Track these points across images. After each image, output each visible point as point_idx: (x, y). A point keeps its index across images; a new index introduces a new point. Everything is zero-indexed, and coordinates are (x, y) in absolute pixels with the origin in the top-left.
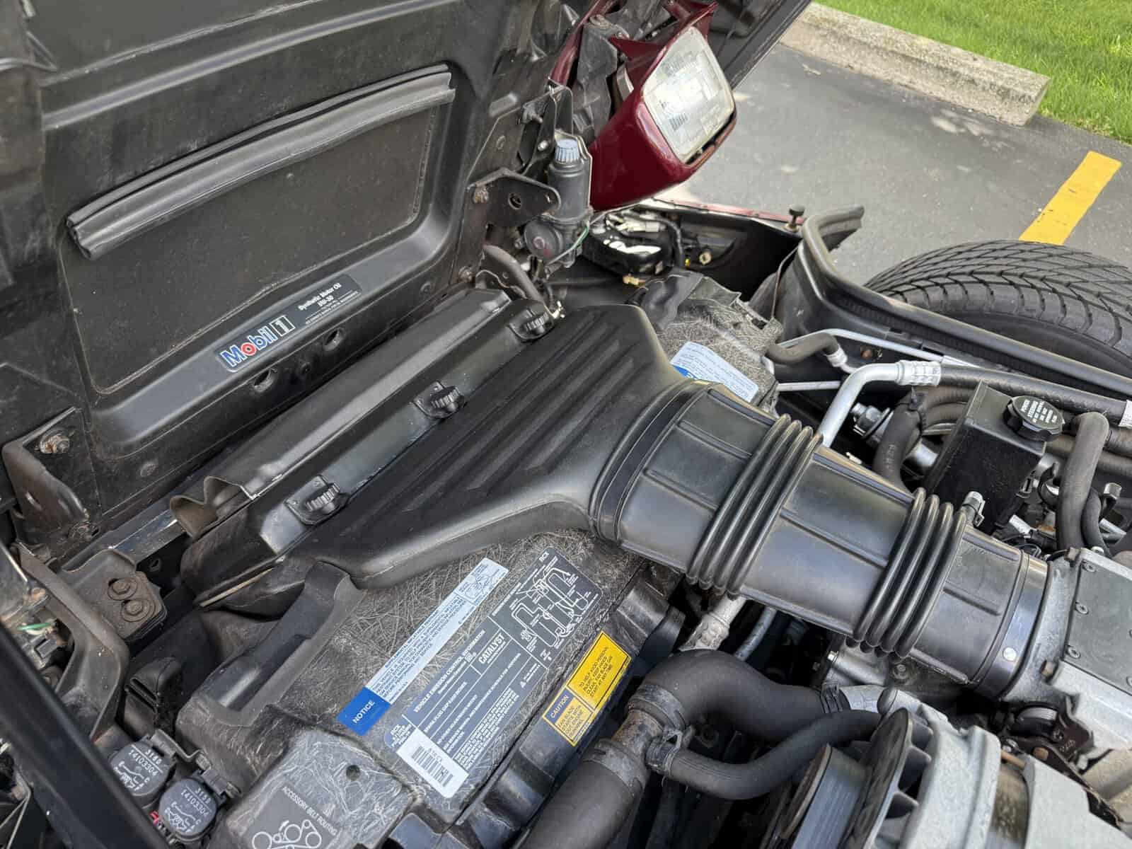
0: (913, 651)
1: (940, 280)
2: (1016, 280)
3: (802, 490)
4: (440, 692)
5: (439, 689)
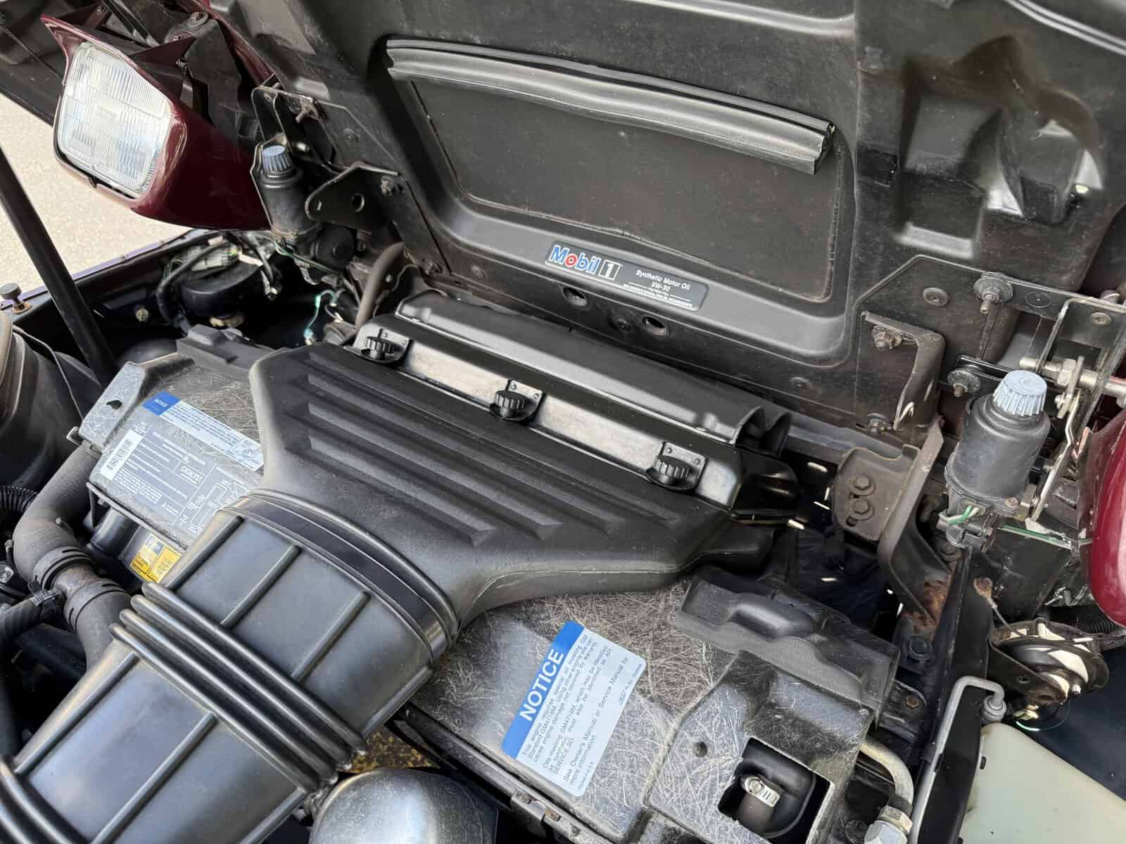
4: (164, 445)
5: (166, 444)
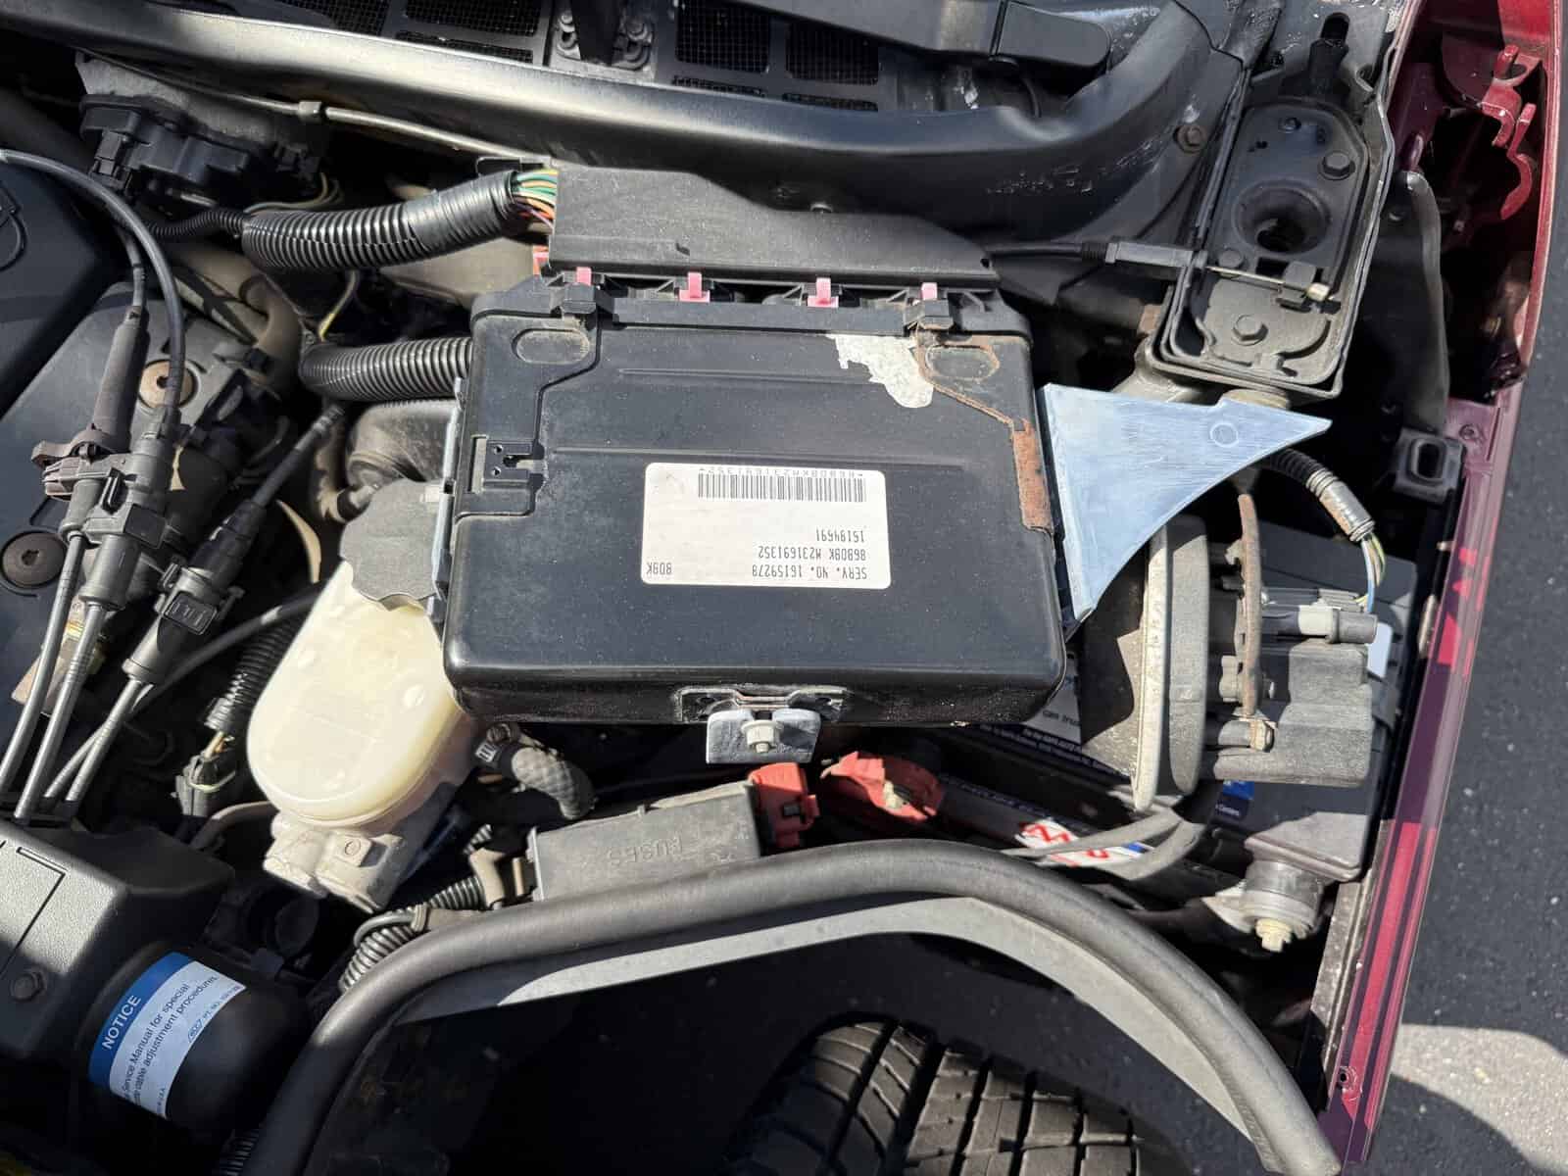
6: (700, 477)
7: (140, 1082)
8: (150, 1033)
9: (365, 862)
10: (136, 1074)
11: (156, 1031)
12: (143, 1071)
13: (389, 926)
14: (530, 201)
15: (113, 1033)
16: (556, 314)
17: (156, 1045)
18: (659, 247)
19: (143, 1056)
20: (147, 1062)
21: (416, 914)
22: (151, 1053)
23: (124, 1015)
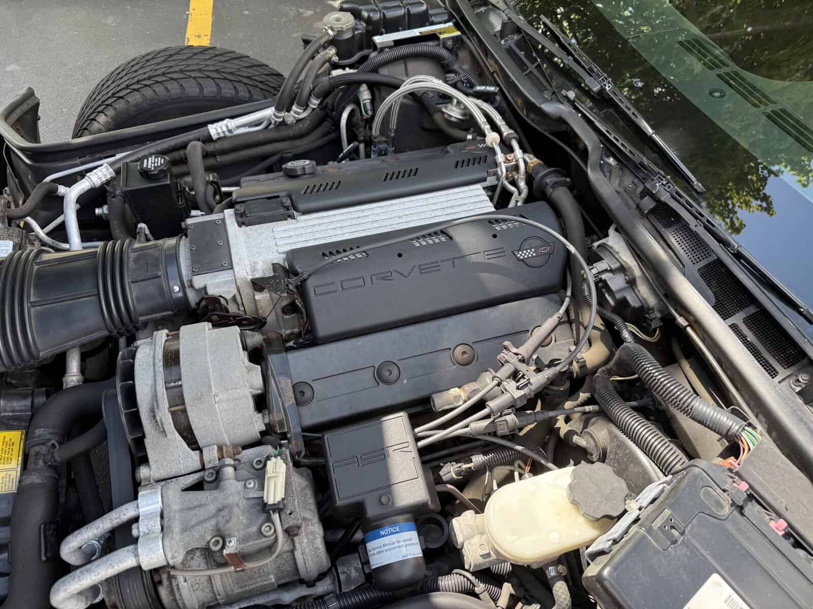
0: (140, 319)
1: (100, 109)
2: (136, 87)
3: (37, 287)
6: (730, 596)
7: (379, 553)
8: (394, 543)
9: (482, 556)
10: (380, 549)
11: (396, 545)
12: (383, 551)
13: (468, 579)
14: (742, 438)
15: (386, 532)
16: (724, 491)
17: (393, 549)
18: (779, 501)
19: (387, 548)
20: (386, 551)
21: (480, 587)
22: (390, 549)
23: (392, 530)
